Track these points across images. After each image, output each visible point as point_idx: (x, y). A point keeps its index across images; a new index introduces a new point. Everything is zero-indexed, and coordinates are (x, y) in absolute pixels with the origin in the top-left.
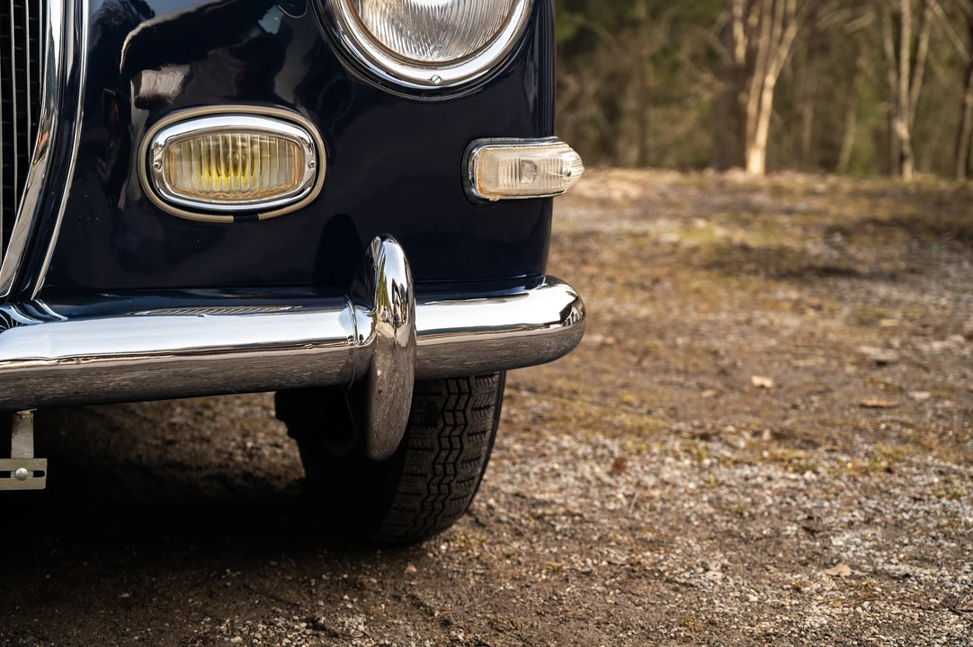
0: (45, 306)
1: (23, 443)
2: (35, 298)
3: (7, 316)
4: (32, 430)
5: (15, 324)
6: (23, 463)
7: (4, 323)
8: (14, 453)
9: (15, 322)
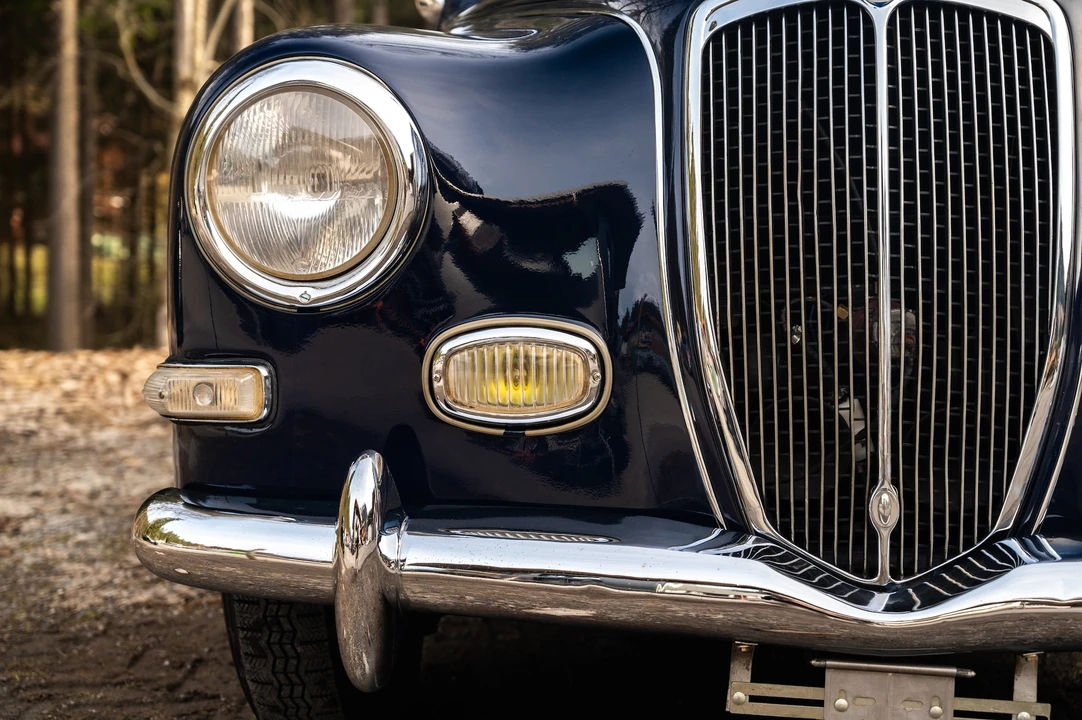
0: (1044, 541)
1: (1026, 686)
2: (1036, 532)
3: (1014, 554)
4: (1036, 673)
5: (1021, 562)
6: (1026, 707)
7: (1011, 562)
8: (1016, 696)
9: (1020, 559)
